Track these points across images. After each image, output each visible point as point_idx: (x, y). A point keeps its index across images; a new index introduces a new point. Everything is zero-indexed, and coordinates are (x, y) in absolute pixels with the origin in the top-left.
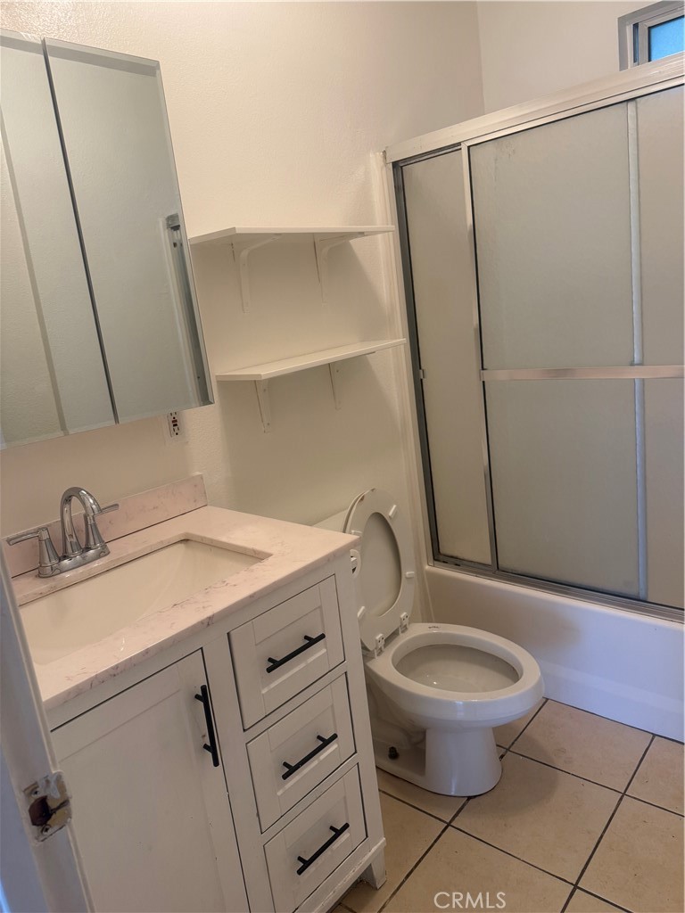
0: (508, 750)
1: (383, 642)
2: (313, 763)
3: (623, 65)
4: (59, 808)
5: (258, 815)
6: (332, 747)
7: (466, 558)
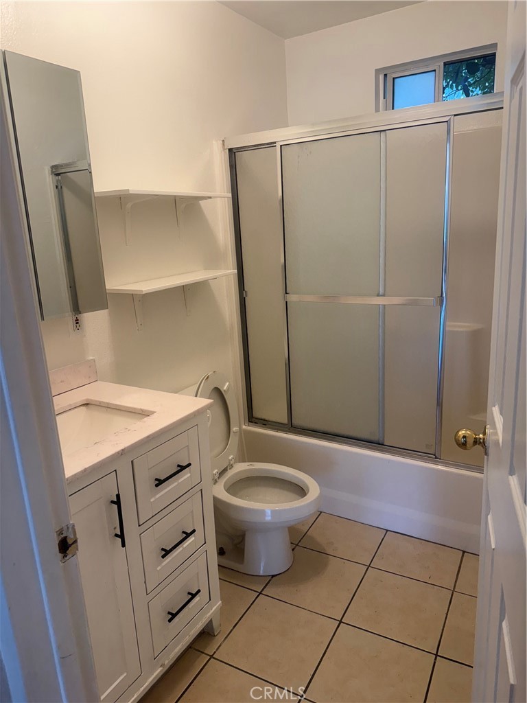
0: (297, 545)
1: (218, 475)
2: (179, 549)
3: (377, 110)
4: (73, 544)
5: (145, 582)
6: (191, 539)
7: (271, 419)
